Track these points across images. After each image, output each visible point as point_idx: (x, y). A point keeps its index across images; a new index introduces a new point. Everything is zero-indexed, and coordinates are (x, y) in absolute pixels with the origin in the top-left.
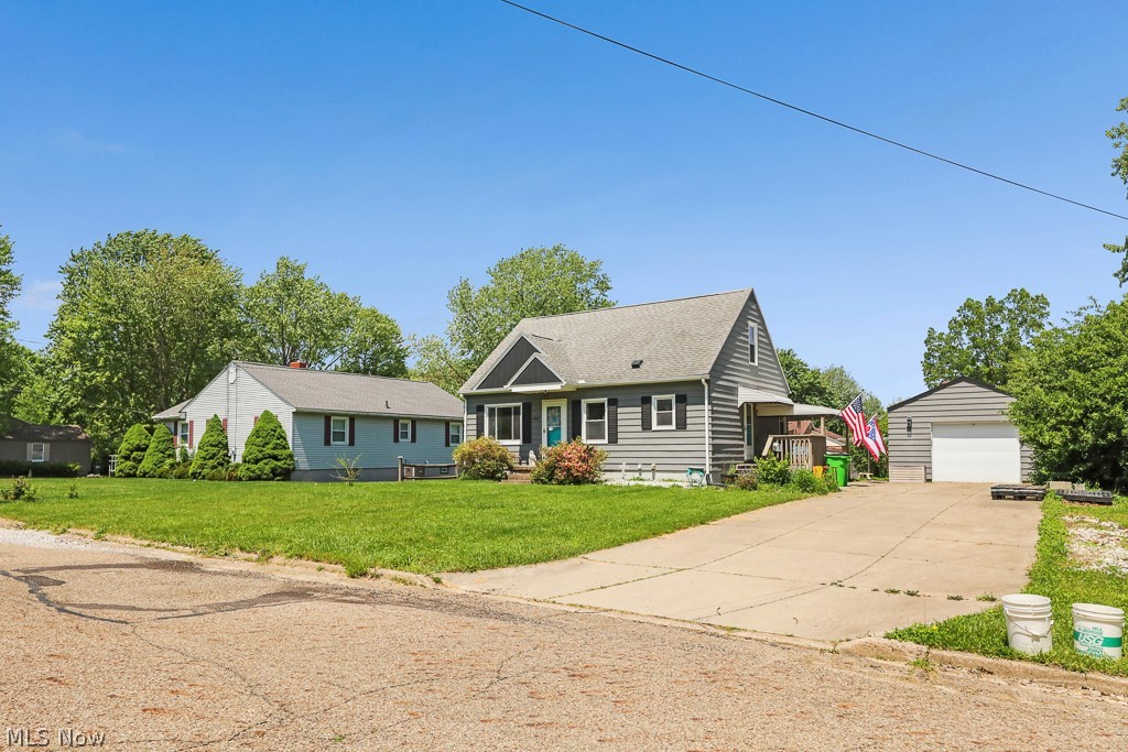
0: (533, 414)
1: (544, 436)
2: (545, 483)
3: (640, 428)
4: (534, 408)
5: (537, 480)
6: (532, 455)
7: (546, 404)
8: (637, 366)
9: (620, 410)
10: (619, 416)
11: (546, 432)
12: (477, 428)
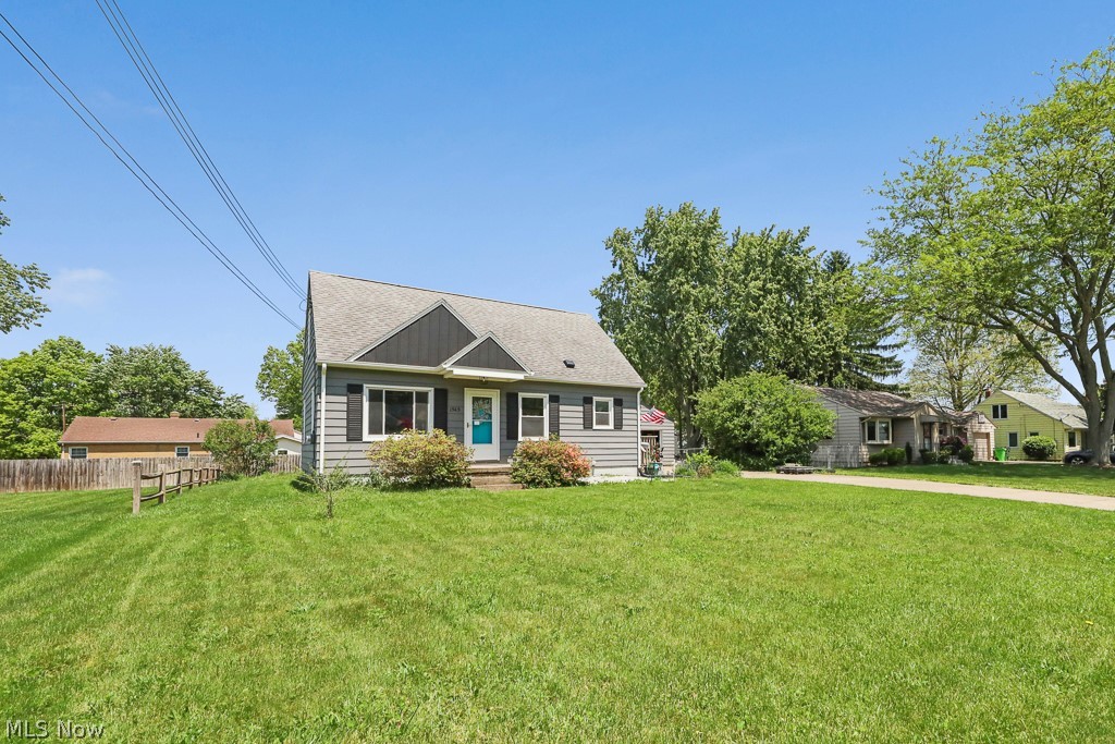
1: (468, 432)
3: (581, 427)
4: (451, 396)
7: (469, 393)
8: (572, 366)
9: (561, 408)
10: (561, 414)
11: (471, 428)
12: (348, 416)
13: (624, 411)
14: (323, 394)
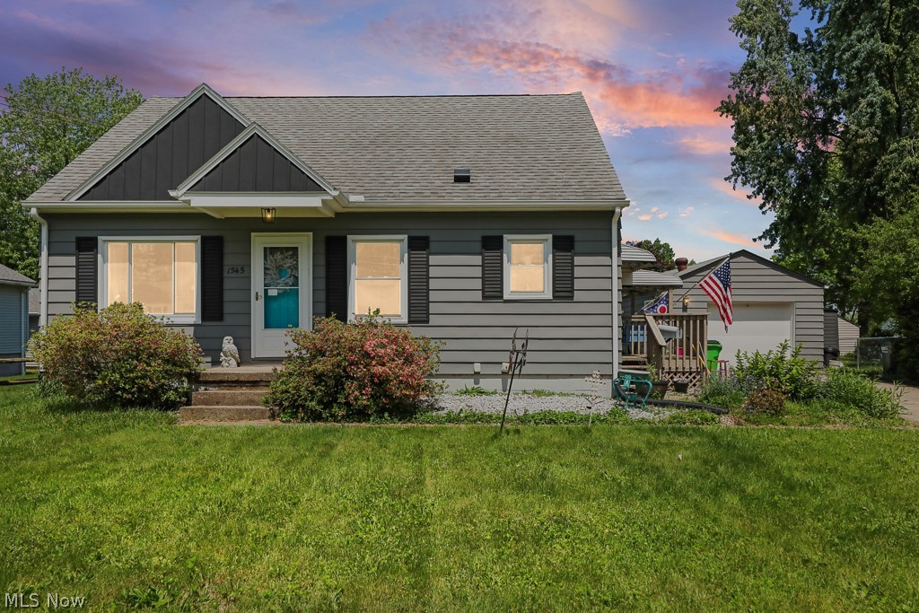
0: (229, 261)
1: (258, 308)
2: (316, 417)
3: (478, 296)
4: (229, 248)
5: (291, 407)
6: (228, 344)
7: (259, 242)
8: (466, 179)
9: (433, 259)
10: (433, 272)
11: (261, 301)
12: (77, 286)
13: (578, 260)
14: (44, 253)
